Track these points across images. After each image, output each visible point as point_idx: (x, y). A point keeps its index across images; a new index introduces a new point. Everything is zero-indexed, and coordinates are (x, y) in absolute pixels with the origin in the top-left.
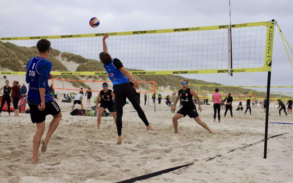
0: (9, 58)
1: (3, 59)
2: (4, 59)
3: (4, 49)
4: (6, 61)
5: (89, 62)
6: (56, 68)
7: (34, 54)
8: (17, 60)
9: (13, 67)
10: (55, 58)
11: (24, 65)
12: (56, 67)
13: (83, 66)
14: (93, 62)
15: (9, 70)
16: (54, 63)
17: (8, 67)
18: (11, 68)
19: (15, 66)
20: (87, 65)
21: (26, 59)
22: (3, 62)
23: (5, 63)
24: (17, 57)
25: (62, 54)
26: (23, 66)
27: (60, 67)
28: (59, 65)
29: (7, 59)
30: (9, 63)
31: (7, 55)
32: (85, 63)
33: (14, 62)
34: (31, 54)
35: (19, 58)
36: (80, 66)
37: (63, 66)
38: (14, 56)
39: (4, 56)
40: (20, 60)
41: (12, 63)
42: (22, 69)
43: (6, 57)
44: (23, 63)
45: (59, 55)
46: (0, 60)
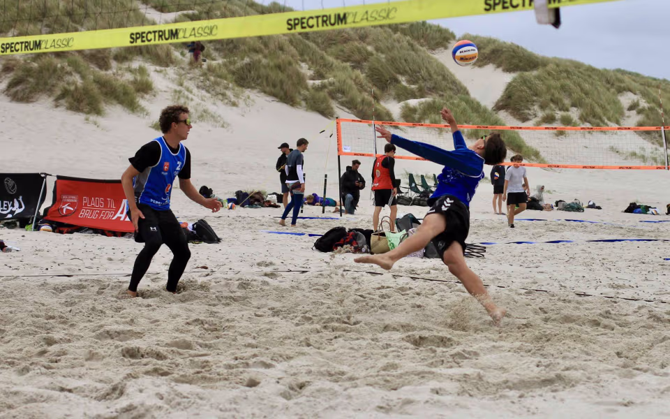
0: (265, 57)
1: (243, 59)
2: (247, 60)
4: (249, 67)
5: (551, 67)
6: (430, 89)
7: (356, 43)
9: (274, 86)
10: (430, 60)
11: (314, 78)
12: (429, 84)
13: (524, 81)
14: (561, 68)
15: (263, 94)
16: (423, 72)
18: (268, 89)
19: (282, 82)
20: (538, 78)
21: (322, 58)
22: (242, 68)
23: (250, 72)
24: (293, 50)
26: (310, 82)
28: (440, 78)
29: (257, 57)
30: (263, 71)
32: (535, 73)
33: (279, 67)
34: (347, 40)
35: (302, 55)
36: (515, 80)
37: (454, 82)
38: (281, 49)
40: (303, 61)
41: (273, 75)
42: (304, 92)
43: (256, 51)
44: (310, 73)
45: (449, 45)
46: (235, 63)
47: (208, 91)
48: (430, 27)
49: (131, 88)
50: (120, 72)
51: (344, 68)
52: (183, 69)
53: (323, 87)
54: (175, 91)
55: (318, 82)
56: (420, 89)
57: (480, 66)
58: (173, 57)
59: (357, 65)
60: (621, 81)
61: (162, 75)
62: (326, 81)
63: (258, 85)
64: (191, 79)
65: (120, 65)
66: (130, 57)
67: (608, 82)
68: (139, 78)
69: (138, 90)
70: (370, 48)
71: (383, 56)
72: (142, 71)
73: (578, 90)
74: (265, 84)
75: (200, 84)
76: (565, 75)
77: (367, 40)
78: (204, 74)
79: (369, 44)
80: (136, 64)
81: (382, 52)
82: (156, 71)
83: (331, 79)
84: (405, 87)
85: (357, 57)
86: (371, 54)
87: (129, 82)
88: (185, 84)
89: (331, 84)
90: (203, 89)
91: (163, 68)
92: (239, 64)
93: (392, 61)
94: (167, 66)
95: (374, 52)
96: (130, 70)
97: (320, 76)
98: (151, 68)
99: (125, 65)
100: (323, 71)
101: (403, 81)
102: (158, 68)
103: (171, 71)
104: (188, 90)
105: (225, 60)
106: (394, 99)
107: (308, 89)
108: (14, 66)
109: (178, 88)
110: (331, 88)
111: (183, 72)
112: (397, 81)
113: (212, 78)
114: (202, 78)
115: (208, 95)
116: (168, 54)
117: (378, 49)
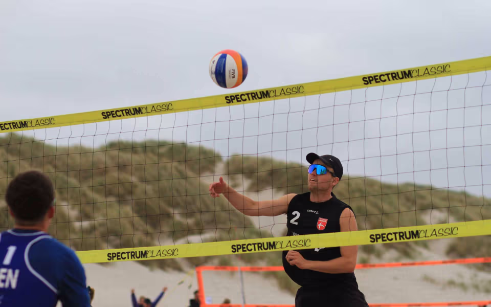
6: (208, 223)
7: (116, 175)
11: (80, 219)
12: (206, 217)
16: (198, 203)
21: (85, 195)
25: (228, 164)
26: (77, 225)
27: (224, 215)
34: (105, 172)
42: (73, 236)
44: (74, 213)
45: (215, 168)
48: (192, 148)
53: (93, 229)
55: (86, 224)
56: (198, 224)
57: (258, 191)
59: (121, 200)
60: (423, 197)
62: (94, 221)
67: (408, 199)
70: (134, 179)
71: (149, 188)
73: (375, 211)
76: (357, 195)
77: (129, 170)
79: (131, 174)
81: (148, 183)
83: (101, 219)
84: (180, 224)
85: (121, 191)
86: (136, 186)
89: (101, 225)
93: (161, 193)
95: (139, 183)
97: (85, 216)
100: (88, 209)
101: (178, 218)
106: (169, 236)
107: (73, 231)
110: (102, 229)
112: (169, 216)
117: (144, 180)
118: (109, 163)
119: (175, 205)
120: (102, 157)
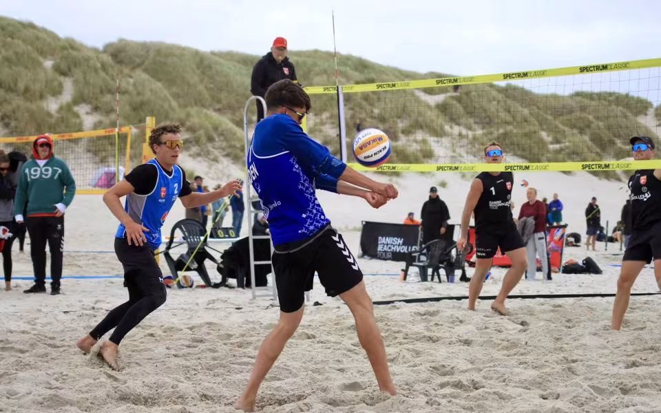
0: (515, 127)
1: (498, 130)
2: (501, 131)
3: (502, 103)
4: (505, 135)
7: (578, 114)
8: (535, 132)
9: (524, 150)
10: (637, 123)
11: (552, 143)
15: (515, 157)
17: (513, 150)
18: (519, 153)
19: (530, 147)
21: (556, 127)
23: (505, 138)
24: (535, 122)
25: (657, 109)
26: (551, 147)
29: (509, 128)
30: (514, 139)
31: (509, 118)
33: (526, 135)
34: (571, 112)
35: (541, 124)
38: (526, 121)
39: (500, 121)
40: (543, 130)
41: (524, 141)
42: (549, 155)
43: (507, 123)
44: (550, 139)
45: (648, 112)
46: (491, 133)
47: (475, 156)
48: (633, 98)
49: (419, 155)
50: (408, 143)
51: (573, 135)
52: (454, 139)
53: (561, 150)
54: (453, 157)
55: (557, 146)
58: (445, 130)
59: (582, 131)
61: (440, 144)
62: (562, 145)
63: (512, 150)
64: (461, 147)
65: (407, 138)
66: (413, 130)
68: (424, 148)
69: (424, 157)
70: (591, 117)
71: (601, 124)
72: (424, 141)
74: (516, 148)
75: (469, 150)
77: (588, 111)
78: (471, 143)
79: (589, 114)
80: (419, 135)
81: (601, 121)
82: (435, 141)
83: (567, 144)
84: (620, 148)
85: (582, 125)
86: (592, 122)
87: (417, 150)
88: (458, 150)
89: (567, 147)
90: (471, 154)
91: (439, 139)
92: (496, 134)
93: (609, 128)
94: (442, 137)
95: (594, 120)
96: (416, 141)
97: (557, 141)
98: (432, 140)
99: (412, 137)
100: (559, 136)
101: (619, 143)
102: (436, 139)
103: (445, 141)
104: (460, 156)
105: (485, 131)
106: (613, 157)
107: (548, 151)
108: (331, 141)
109: (454, 154)
110: (567, 151)
111: (455, 141)
112: (614, 143)
113: (477, 146)
114: (469, 146)
115: (476, 159)
116: (442, 128)
117: (597, 118)
118: (574, 105)
119: (619, 137)
120: (570, 102)
